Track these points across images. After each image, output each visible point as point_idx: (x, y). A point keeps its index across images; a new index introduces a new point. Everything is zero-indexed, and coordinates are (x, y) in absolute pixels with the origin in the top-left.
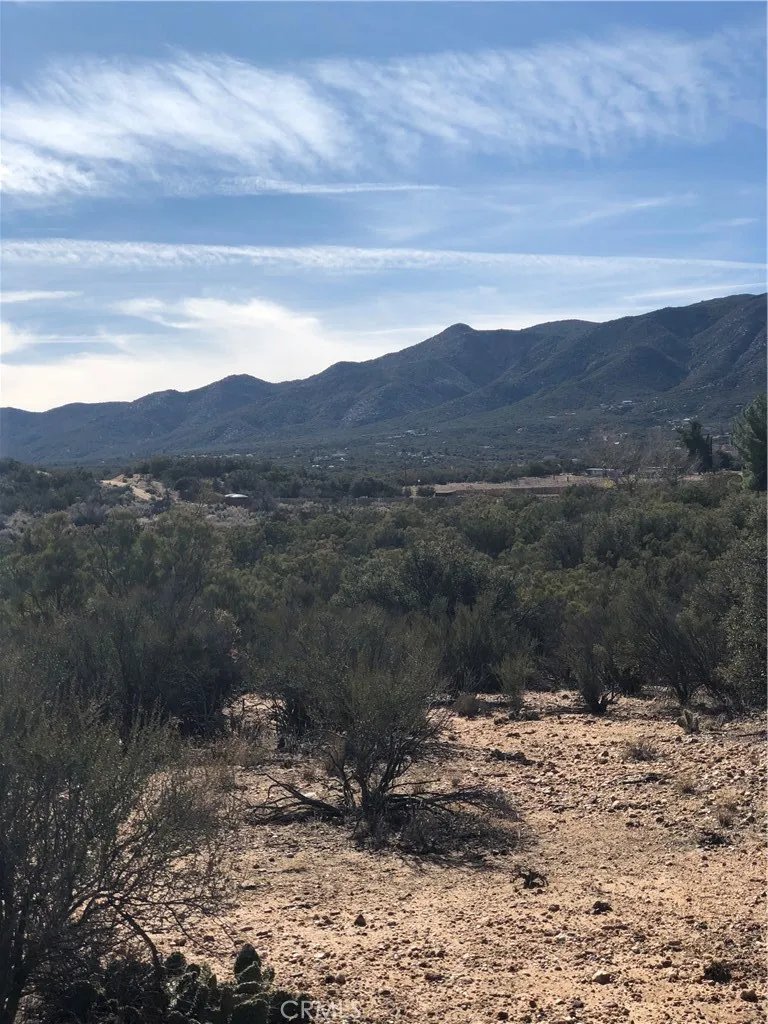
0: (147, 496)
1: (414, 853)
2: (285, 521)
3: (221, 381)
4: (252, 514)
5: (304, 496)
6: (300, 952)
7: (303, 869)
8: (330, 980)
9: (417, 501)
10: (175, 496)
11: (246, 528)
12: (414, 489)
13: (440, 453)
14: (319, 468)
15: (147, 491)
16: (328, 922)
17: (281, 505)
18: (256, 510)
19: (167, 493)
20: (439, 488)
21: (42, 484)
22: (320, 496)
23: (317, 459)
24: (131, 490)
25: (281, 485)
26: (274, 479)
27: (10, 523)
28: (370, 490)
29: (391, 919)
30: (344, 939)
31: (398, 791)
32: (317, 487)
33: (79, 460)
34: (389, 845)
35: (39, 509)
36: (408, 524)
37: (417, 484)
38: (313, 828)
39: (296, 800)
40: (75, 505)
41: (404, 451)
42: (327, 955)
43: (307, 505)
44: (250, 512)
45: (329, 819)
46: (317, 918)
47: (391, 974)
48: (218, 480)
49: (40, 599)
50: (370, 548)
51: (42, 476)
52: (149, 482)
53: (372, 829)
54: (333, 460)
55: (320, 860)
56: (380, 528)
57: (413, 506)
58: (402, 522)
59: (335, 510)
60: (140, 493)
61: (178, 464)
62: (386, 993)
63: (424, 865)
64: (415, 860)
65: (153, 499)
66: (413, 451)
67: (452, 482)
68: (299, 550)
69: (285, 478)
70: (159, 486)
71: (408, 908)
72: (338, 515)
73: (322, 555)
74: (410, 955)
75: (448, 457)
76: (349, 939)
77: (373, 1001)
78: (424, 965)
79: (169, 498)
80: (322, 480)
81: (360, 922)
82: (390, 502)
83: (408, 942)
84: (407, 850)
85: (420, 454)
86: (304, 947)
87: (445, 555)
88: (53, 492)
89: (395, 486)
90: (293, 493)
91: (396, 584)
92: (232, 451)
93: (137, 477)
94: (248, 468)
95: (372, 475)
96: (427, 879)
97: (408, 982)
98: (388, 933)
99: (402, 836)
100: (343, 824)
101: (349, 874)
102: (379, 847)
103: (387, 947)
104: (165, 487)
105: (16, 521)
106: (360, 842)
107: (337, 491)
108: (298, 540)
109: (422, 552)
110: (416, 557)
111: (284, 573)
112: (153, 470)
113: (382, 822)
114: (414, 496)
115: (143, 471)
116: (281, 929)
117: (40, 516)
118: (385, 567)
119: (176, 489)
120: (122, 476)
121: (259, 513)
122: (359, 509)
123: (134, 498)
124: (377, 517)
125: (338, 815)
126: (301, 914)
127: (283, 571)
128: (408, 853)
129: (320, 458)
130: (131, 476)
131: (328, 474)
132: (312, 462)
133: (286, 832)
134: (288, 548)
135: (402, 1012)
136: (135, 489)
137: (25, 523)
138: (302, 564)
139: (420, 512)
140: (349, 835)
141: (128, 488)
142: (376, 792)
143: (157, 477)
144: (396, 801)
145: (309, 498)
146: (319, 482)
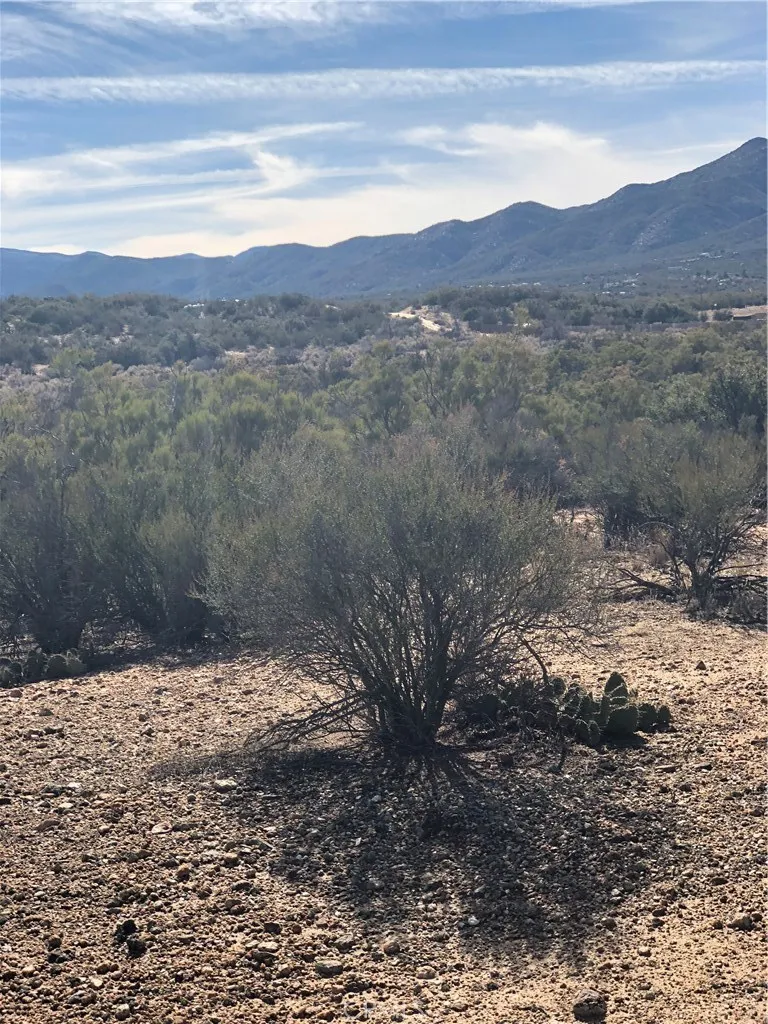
0: (436, 328)
1: (741, 623)
2: (579, 348)
3: (506, 209)
4: (543, 343)
5: (596, 324)
6: (652, 685)
7: (646, 634)
8: (682, 702)
9: (715, 326)
10: (464, 326)
11: (539, 357)
12: (710, 313)
13: (737, 275)
14: (609, 295)
15: (436, 323)
16: (674, 667)
17: (573, 333)
18: (547, 339)
19: (456, 324)
20: (737, 312)
21: (332, 318)
22: (613, 323)
23: (607, 285)
24: (420, 322)
25: (572, 312)
26: (565, 307)
27: (304, 357)
28: (664, 316)
29: (727, 665)
30: (688, 678)
31: (723, 573)
32: (609, 314)
33: (366, 293)
34: (718, 617)
35: (330, 343)
36: (706, 349)
37: (713, 308)
38: (649, 604)
39: (633, 582)
40: (365, 338)
41: (698, 274)
42: (677, 687)
43: (600, 332)
44: (540, 341)
45: (664, 597)
46: (663, 664)
47: (732, 699)
48: (508, 309)
49: (370, 420)
50: (667, 374)
51: (331, 310)
52: (437, 313)
53: (703, 605)
54: (622, 287)
55: (659, 627)
56: (677, 352)
57: (710, 331)
58: (699, 347)
59: (629, 336)
60: (428, 324)
61: (467, 295)
62: (730, 710)
63: (751, 632)
64: (743, 628)
65: (442, 330)
66: (708, 274)
67: (751, 305)
68: (595, 377)
69: (575, 306)
70: (448, 317)
71: (740, 659)
72: (632, 341)
73: (620, 381)
74: (747, 687)
75: (746, 279)
76: (693, 678)
77: (719, 715)
78: (760, 694)
79: (459, 329)
80: (614, 306)
81: (701, 666)
82: (686, 328)
83: (744, 680)
84: (735, 621)
85: (715, 277)
86: (656, 682)
87: (751, 376)
88: (343, 327)
89: (690, 311)
90: (584, 321)
91: (702, 404)
92: (519, 280)
93: (425, 308)
94: (537, 296)
95: (665, 299)
96: (754, 641)
97: (747, 704)
98: (727, 674)
99: (730, 610)
100: (675, 601)
101: (685, 638)
102: (710, 618)
103: (727, 683)
104: (454, 318)
105: (308, 355)
106: (692, 615)
107: (628, 318)
108: (593, 367)
109: (727, 373)
110: (721, 378)
111: (582, 399)
112: (441, 302)
113: (711, 600)
114: (710, 320)
115: (432, 302)
116: (633, 671)
117: (331, 350)
118: (691, 389)
119: (465, 320)
120: (410, 308)
121: (550, 341)
122: (655, 336)
123: (423, 329)
124: (672, 343)
125: (671, 594)
126: (649, 663)
127: (582, 397)
128: (736, 623)
129: (611, 284)
130: (419, 308)
131: (620, 301)
132: (602, 289)
133: (627, 607)
134: (583, 376)
135: (744, 721)
136: (424, 321)
137: (316, 356)
138: (600, 391)
139: (718, 337)
140: (682, 609)
141: (417, 320)
142: (705, 575)
143: (445, 307)
144: (722, 582)
145: (603, 325)
146: (610, 309)
